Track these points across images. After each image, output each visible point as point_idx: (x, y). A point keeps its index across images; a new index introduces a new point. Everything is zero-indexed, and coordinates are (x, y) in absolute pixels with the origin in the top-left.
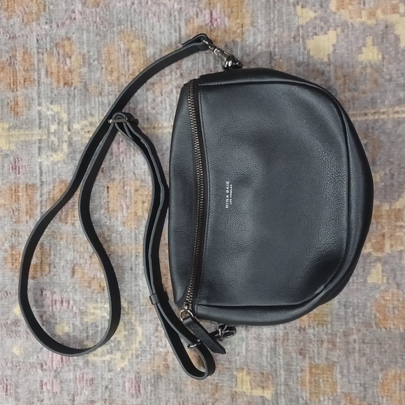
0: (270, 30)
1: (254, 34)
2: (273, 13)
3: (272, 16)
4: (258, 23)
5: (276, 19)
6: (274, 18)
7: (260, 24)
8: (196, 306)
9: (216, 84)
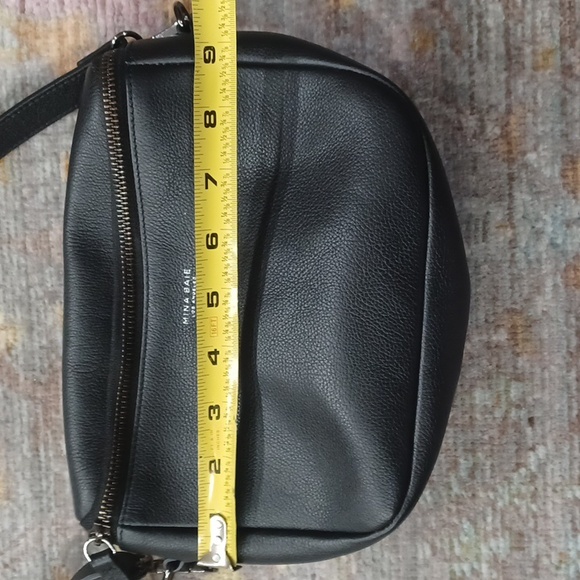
0: (41, 510)
1: (12, 515)
2: (47, 477)
3: (44, 484)
4: (18, 494)
5: (52, 490)
6: (48, 488)
7: (22, 498)
8: (119, 530)
9: (163, 62)
